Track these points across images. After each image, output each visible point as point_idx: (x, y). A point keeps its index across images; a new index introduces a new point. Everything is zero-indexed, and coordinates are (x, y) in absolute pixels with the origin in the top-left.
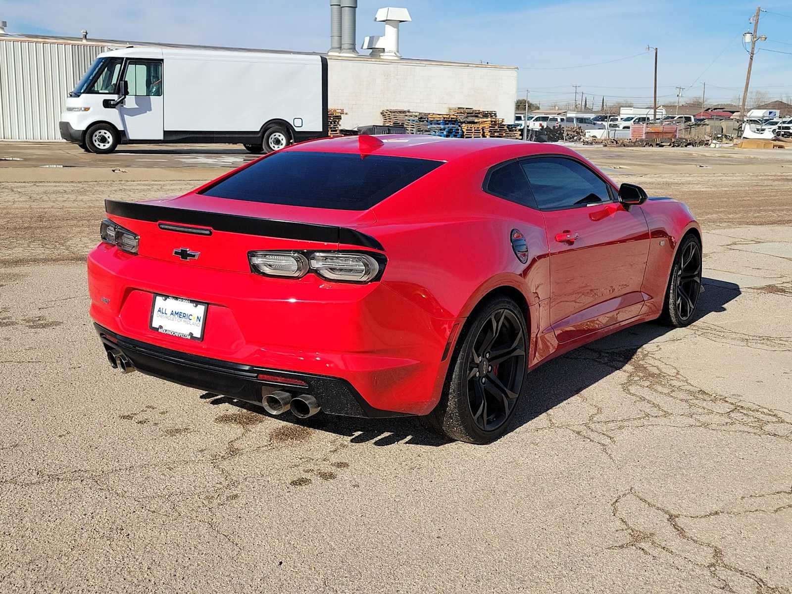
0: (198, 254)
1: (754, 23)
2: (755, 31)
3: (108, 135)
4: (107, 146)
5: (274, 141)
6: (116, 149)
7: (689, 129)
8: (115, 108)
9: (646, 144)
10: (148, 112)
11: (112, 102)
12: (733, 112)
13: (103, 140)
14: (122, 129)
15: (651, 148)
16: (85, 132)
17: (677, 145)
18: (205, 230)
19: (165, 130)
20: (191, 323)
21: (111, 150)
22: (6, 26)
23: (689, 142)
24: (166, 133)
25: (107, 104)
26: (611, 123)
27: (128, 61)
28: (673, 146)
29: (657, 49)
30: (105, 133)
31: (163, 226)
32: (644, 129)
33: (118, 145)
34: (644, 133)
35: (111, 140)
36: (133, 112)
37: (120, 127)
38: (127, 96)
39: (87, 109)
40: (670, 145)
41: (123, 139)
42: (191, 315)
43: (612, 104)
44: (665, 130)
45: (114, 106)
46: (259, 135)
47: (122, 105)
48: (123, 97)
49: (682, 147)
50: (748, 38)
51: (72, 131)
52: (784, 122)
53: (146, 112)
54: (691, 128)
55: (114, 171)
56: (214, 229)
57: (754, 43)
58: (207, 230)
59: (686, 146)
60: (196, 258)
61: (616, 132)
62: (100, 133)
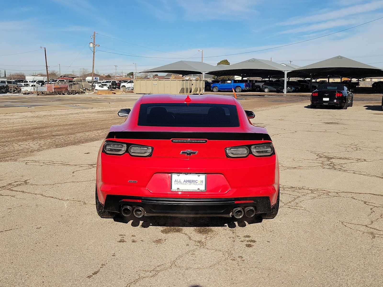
0: (197, 152)
1: (93, 38)
2: (94, 42)
7: (71, 86)
9: (58, 94)
12: (74, 78)
15: (60, 96)
17: (71, 93)
18: (202, 141)
20: (198, 184)
23: (77, 92)
26: (25, 83)
28: (69, 94)
29: (45, 48)
31: (174, 141)
32: (53, 86)
34: (53, 88)
40: (67, 94)
42: (197, 181)
43: (14, 74)
44: (61, 87)
49: (73, 94)
50: (91, 45)
52: (103, 82)
54: (72, 85)
56: (208, 140)
57: (94, 47)
58: (204, 140)
59: (75, 94)
60: (196, 154)
61: (38, 88)
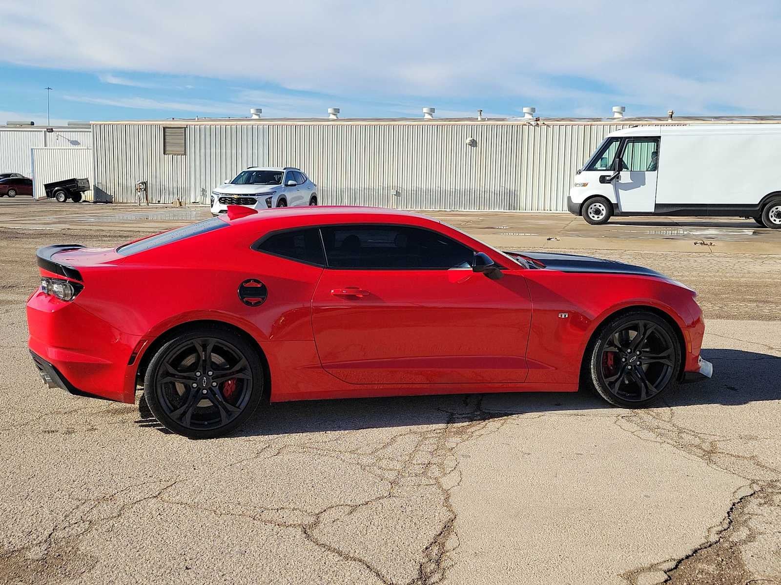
3: (603, 208)
4: (601, 217)
5: (775, 214)
6: (608, 221)
8: (610, 183)
10: (641, 186)
11: (608, 178)
13: (598, 212)
14: (616, 202)
16: (582, 205)
19: (656, 203)
21: (605, 222)
22: (624, 111)
24: (657, 206)
25: (603, 180)
27: (627, 140)
30: (600, 206)
33: (611, 217)
35: (604, 212)
36: (627, 187)
37: (613, 201)
38: (620, 172)
39: (585, 185)
41: (616, 211)
45: (609, 182)
46: (758, 208)
47: (617, 180)
48: (617, 173)
51: (572, 204)
53: (640, 187)
55: (549, 239)
62: (595, 206)
